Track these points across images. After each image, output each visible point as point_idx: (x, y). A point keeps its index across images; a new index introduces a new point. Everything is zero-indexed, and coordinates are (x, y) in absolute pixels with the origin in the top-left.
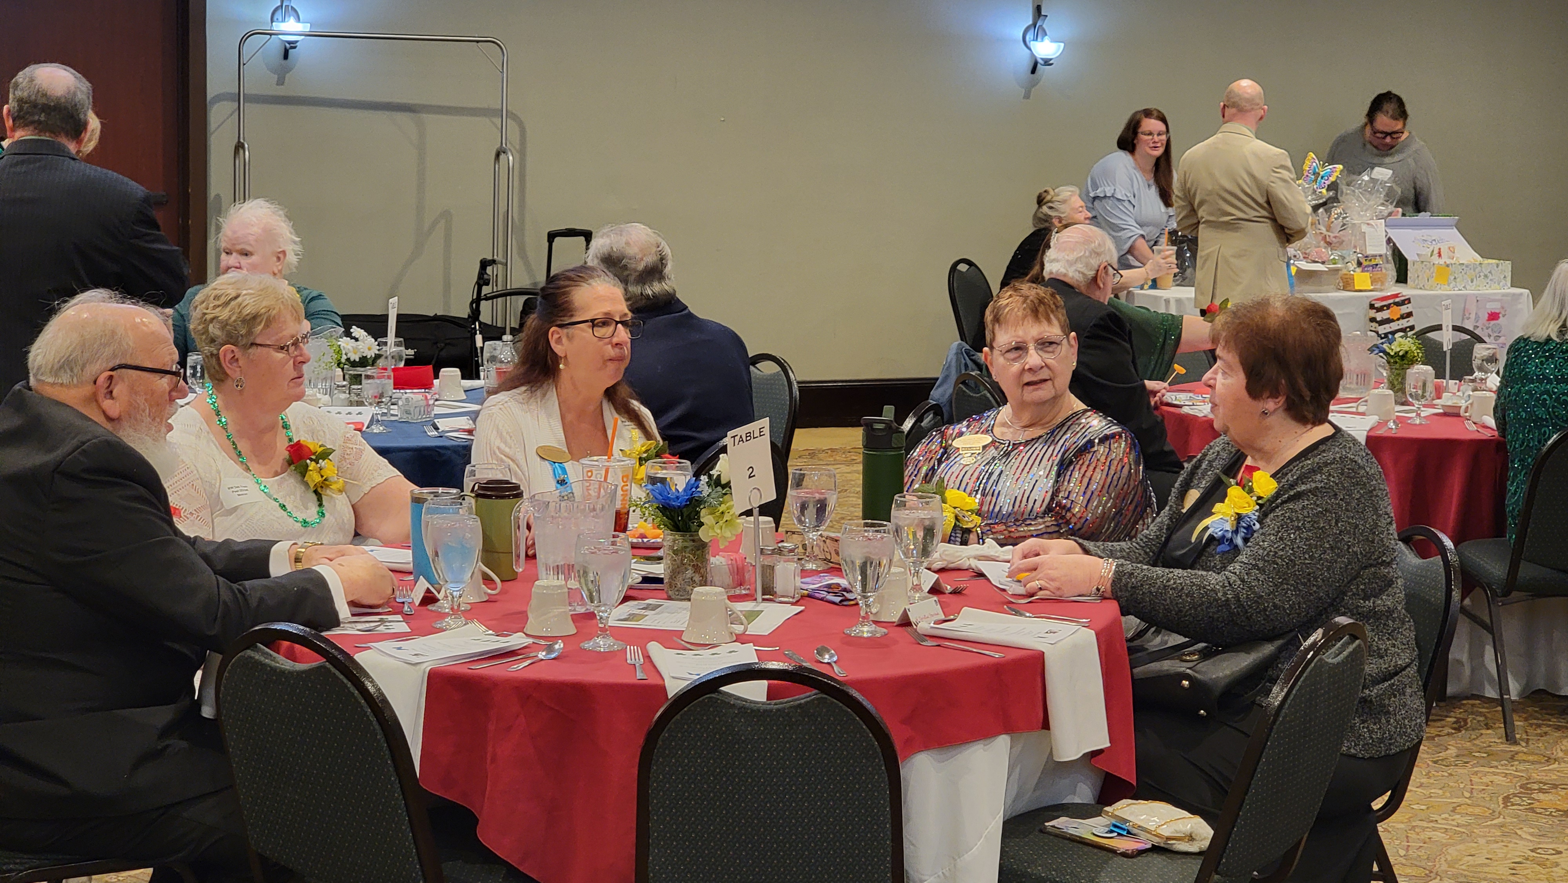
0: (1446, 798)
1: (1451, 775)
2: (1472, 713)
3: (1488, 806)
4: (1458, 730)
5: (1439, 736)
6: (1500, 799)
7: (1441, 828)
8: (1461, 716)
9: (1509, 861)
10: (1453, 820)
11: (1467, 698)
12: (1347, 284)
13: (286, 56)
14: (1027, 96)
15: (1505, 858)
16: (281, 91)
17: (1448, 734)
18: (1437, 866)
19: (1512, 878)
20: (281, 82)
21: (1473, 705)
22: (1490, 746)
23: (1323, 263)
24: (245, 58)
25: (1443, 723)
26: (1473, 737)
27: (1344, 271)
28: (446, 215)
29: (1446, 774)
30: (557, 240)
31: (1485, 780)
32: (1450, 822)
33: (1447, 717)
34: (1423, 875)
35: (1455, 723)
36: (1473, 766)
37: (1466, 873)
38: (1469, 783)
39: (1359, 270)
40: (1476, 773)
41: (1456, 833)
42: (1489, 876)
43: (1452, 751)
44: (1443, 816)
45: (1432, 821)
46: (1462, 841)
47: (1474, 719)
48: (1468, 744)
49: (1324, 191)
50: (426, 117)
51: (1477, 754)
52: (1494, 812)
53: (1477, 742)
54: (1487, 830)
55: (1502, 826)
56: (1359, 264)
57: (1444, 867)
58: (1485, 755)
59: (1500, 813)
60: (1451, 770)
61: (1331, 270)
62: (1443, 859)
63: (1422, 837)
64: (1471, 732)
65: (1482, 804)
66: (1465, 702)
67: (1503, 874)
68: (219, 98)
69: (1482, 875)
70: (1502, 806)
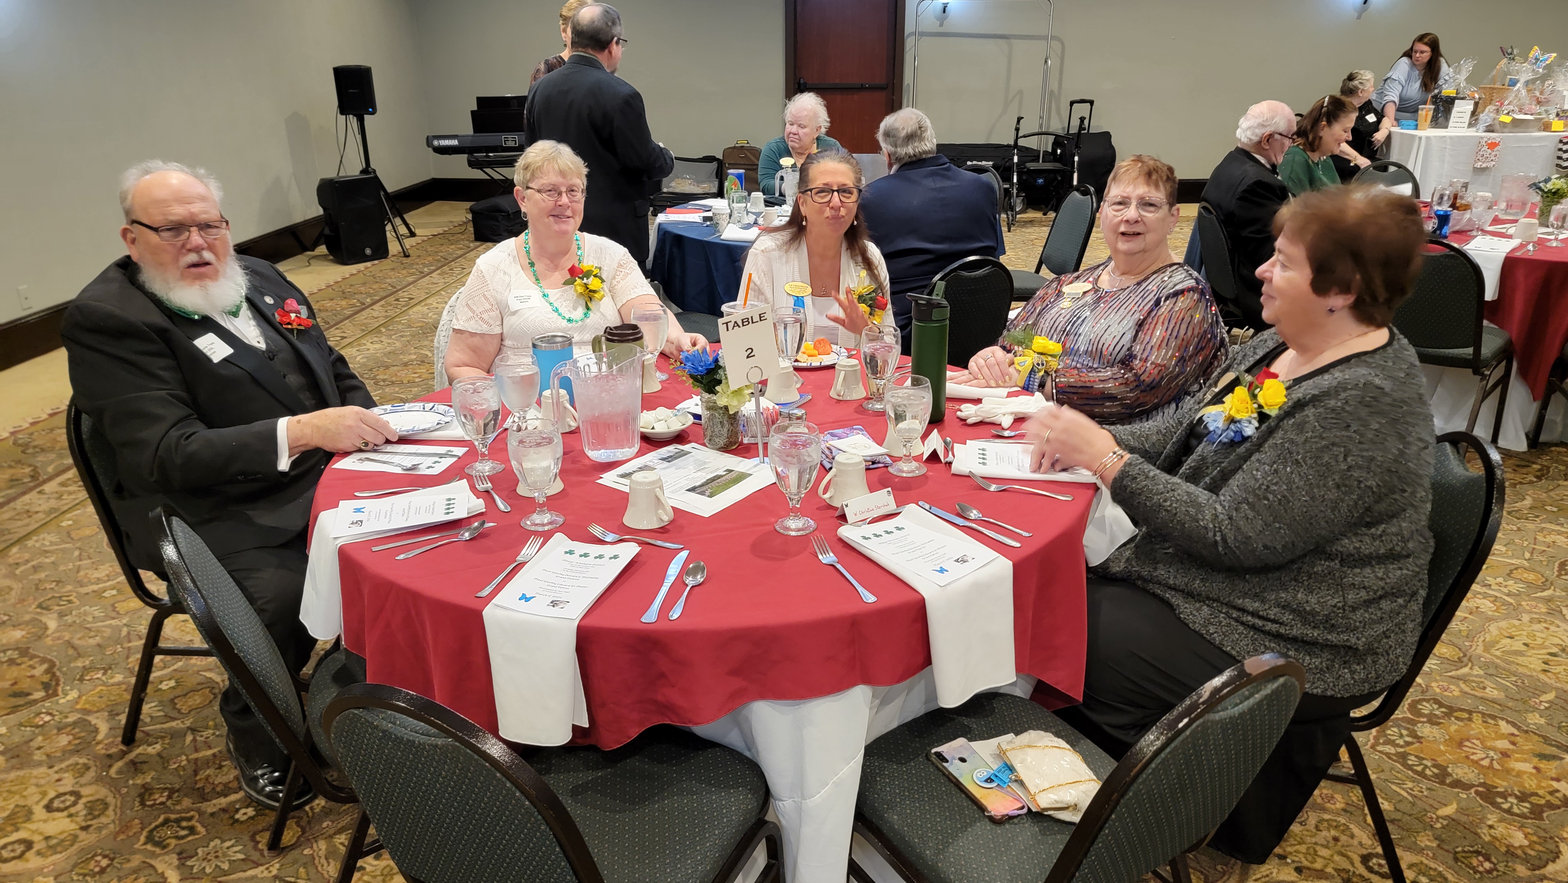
0: (1508, 557)
1: (1519, 529)
2: (1556, 462)
3: (1543, 571)
4: (1539, 478)
5: (1521, 483)
6: (1557, 564)
7: (1491, 596)
8: (1545, 463)
9: (1545, 651)
10: (1506, 586)
11: (1556, 445)
12: (1547, 127)
13: (944, 12)
14: (1359, 17)
15: (1542, 646)
16: (941, 30)
17: (1531, 482)
18: (1474, 647)
19: (1542, 676)
20: (941, 25)
21: (1559, 453)
22: (1562, 500)
23: (1532, 114)
24: (919, 13)
25: (1529, 469)
26: (1551, 487)
27: (1546, 120)
28: (1020, 92)
29: (1515, 528)
30: (1075, 105)
31: (1549, 539)
32: (1502, 589)
33: (1534, 463)
34: (1456, 658)
35: (1539, 470)
36: (1542, 522)
37: (1498, 661)
38: (1532, 541)
39: (1556, 119)
40: (1542, 530)
41: (1505, 603)
42: (1521, 670)
43: (1528, 502)
44: (1500, 580)
45: (1485, 586)
46: (1506, 617)
47: (1557, 467)
48: (1544, 495)
49: (1541, 70)
50: (1014, 42)
51: (1548, 508)
52: (1547, 580)
53: (1552, 494)
54: (1534, 603)
55: (1549, 600)
56: (1558, 115)
57: (1480, 650)
58: (1555, 509)
59: (1552, 584)
60: (1521, 523)
61: (1536, 119)
62: (1482, 638)
63: (1471, 605)
64: (1550, 482)
65: (1538, 569)
66: (1553, 449)
67: (1534, 670)
68: (910, 35)
69: (1513, 668)
70: (1556, 573)
